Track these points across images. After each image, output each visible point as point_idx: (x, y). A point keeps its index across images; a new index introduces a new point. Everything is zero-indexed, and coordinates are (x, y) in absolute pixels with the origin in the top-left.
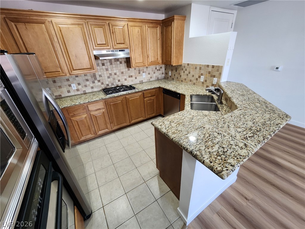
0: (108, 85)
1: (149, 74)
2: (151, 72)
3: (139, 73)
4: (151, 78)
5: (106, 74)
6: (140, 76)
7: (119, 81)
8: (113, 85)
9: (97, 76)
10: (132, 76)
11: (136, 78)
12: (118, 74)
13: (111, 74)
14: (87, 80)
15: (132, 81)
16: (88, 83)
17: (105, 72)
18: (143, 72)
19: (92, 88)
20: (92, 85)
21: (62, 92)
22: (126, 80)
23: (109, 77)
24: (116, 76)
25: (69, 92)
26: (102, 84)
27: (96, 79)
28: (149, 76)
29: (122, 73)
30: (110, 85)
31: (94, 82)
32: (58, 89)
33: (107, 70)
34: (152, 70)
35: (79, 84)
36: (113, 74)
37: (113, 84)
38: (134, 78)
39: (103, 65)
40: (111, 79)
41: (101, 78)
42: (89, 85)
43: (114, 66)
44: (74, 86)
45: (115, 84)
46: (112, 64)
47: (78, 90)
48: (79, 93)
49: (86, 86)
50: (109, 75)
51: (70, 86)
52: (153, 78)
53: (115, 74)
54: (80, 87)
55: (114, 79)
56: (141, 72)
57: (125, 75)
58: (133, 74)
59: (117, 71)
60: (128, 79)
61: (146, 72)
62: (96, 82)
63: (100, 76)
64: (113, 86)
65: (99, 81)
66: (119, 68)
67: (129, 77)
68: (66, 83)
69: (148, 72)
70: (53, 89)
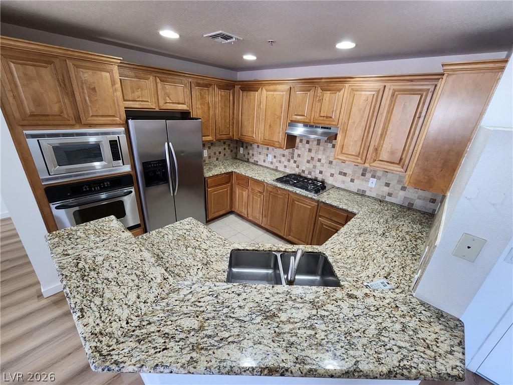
0: (303, 171)
1: (387, 185)
2: (393, 183)
3: (363, 175)
4: (390, 195)
5: (306, 156)
6: (363, 180)
7: (321, 172)
8: (311, 175)
9: (296, 155)
10: (345, 174)
11: (352, 180)
12: (323, 161)
13: (312, 158)
14: (284, 156)
15: (343, 182)
16: (283, 159)
17: (307, 153)
18: (373, 176)
19: (285, 167)
20: (286, 163)
21: (259, 159)
22: (332, 175)
23: (308, 162)
24: (318, 164)
25: (264, 161)
26: (298, 167)
27: (293, 157)
28: (386, 190)
29: (331, 163)
30: (306, 172)
31: (289, 161)
32: (258, 155)
33: (310, 150)
34: (399, 182)
35: (275, 157)
36: (316, 159)
37: (310, 173)
38: (348, 179)
39: (308, 142)
40: (310, 166)
41: (299, 159)
42: (283, 162)
43: (321, 148)
44: (270, 158)
45: (313, 174)
46: (319, 145)
47: (272, 163)
48: (272, 167)
49: (280, 162)
50: (310, 159)
51: (267, 155)
52: (396, 197)
53: (319, 160)
54: (274, 160)
55: (315, 167)
56: (368, 175)
57: (334, 167)
58: (349, 171)
59: (324, 157)
60: (337, 176)
61: (379, 178)
62: (292, 161)
63: (299, 155)
64: (309, 177)
65: (295, 162)
66: (328, 154)
67: (340, 173)
68: (265, 151)
69: (384, 180)
70: (255, 153)
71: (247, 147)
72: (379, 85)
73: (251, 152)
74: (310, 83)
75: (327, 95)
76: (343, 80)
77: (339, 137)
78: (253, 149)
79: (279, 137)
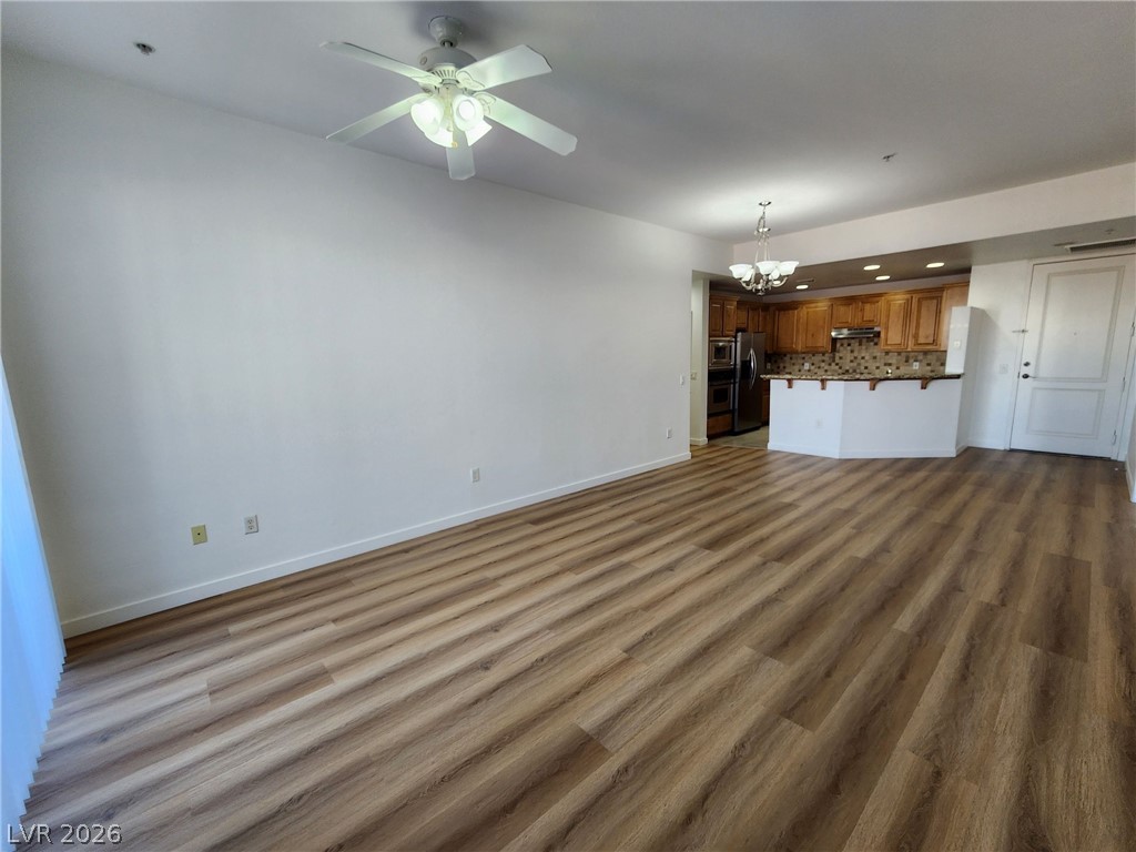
1: (929, 365)
2: (933, 362)
3: (907, 361)
5: (849, 357)
6: (907, 365)
7: (866, 368)
9: (837, 360)
10: (890, 365)
11: (898, 368)
13: (856, 358)
14: (823, 361)
16: (823, 364)
18: (916, 361)
21: (793, 370)
22: (878, 368)
23: (852, 361)
24: (863, 361)
25: (800, 370)
26: (840, 368)
27: (834, 361)
31: (830, 365)
32: (792, 366)
34: (938, 359)
35: (813, 364)
37: (855, 371)
38: (893, 368)
39: (849, 345)
40: (855, 364)
41: (841, 361)
42: (823, 367)
43: (864, 347)
44: (807, 366)
45: (858, 371)
46: (861, 345)
47: (809, 371)
49: (819, 368)
50: (852, 358)
53: (863, 358)
54: (813, 368)
56: (911, 361)
57: (879, 361)
58: (893, 361)
59: (867, 354)
60: (882, 367)
61: (921, 361)
62: (833, 364)
63: (841, 358)
65: (837, 364)
66: (871, 351)
67: (885, 365)
68: (802, 361)
69: (925, 362)
70: (787, 365)
71: (776, 362)
72: (908, 296)
73: (782, 365)
74: (850, 300)
75: (868, 307)
76: (880, 295)
77: (882, 335)
78: (784, 362)
79: (823, 342)
